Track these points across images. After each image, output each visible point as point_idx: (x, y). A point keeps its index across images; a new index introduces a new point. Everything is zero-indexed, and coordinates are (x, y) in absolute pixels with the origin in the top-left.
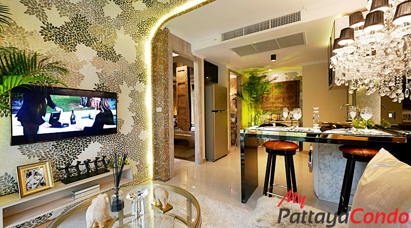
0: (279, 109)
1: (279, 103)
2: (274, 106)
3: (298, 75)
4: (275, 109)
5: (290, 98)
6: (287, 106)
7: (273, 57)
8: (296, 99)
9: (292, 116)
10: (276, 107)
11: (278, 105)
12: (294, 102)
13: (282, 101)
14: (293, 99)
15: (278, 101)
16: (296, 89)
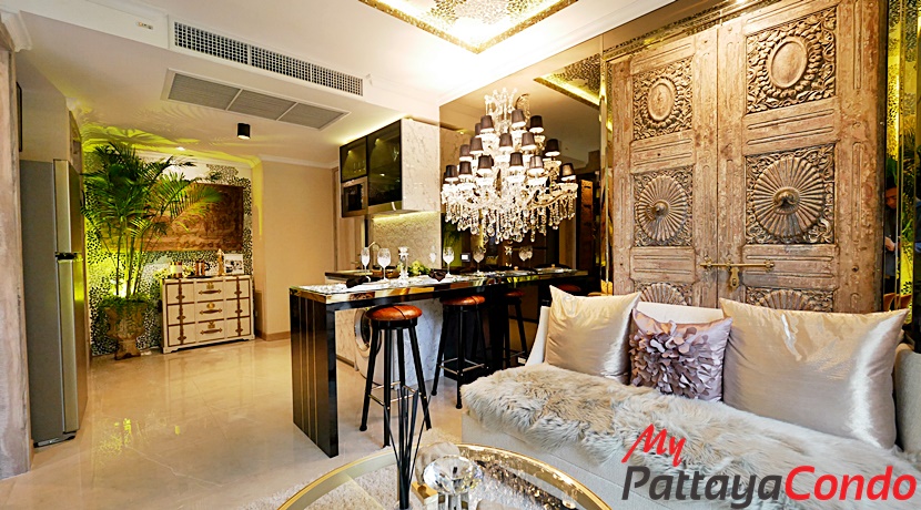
0: (196, 248)
1: (195, 234)
2: (182, 240)
3: (239, 176)
4: (185, 249)
5: (222, 223)
6: (217, 241)
7: (244, 129)
8: (237, 228)
9: (230, 266)
10: (187, 244)
11: (192, 239)
12: (231, 234)
13: (203, 229)
14: (229, 226)
15: (194, 230)
16: (236, 206)
